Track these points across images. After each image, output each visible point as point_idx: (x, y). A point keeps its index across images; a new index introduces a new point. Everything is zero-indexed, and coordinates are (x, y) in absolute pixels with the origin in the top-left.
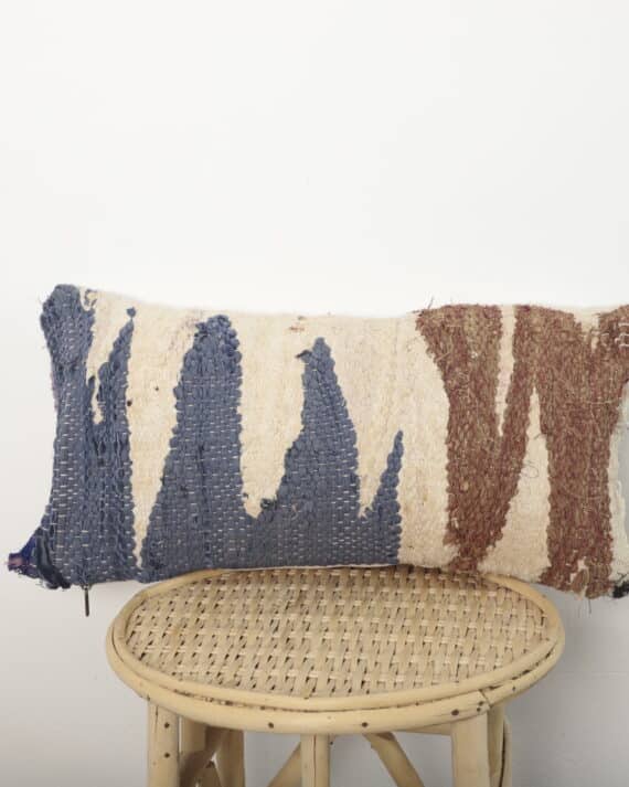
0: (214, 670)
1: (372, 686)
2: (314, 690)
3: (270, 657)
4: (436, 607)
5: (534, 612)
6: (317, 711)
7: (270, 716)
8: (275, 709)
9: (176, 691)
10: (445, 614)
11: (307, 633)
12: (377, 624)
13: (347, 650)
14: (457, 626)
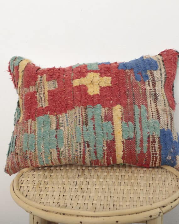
0: (56, 201)
1: (118, 207)
2: (96, 209)
3: (76, 196)
5: (174, 177)
6: (99, 217)
7: (80, 219)
8: (82, 216)
9: (42, 210)
10: (140, 178)
11: (88, 186)
12: (115, 182)
13: (105, 192)
14: (145, 182)
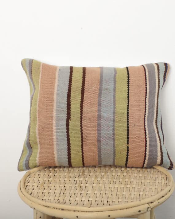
0: (56, 198)
1: (111, 203)
2: (91, 205)
3: (75, 193)
4: (130, 174)
5: (164, 176)
6: (93, 212)
7: (77, 214)
8: (78, 211)
9: (44, 206)
10: (133, 177)
11: (87, 185)
12: (110, 181)
13: (101, 190)
14: (138, 181)
